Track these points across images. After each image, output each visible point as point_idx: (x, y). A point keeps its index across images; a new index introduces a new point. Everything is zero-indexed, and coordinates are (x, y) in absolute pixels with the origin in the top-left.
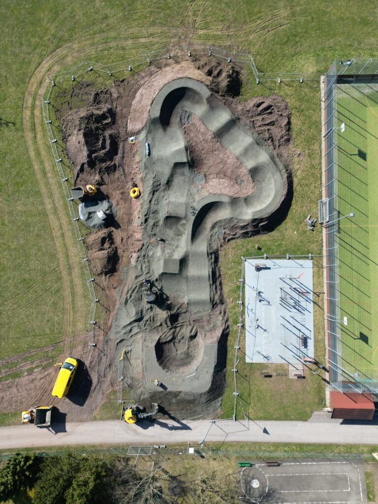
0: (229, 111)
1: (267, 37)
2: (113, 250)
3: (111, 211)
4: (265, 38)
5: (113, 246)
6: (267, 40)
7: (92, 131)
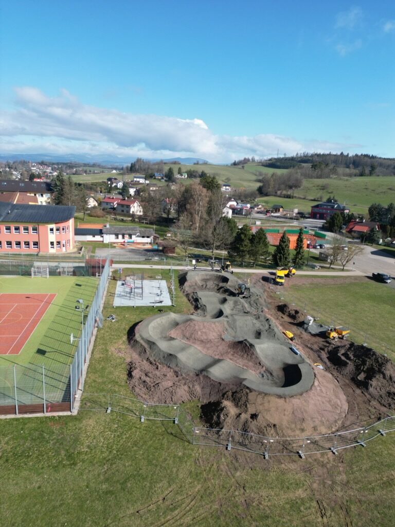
0: (212, 378)
1: (167, 489)
2: (286, 311)
3: (303, 328)
4: (170, 486)
5: (287, 314)
6: (165, 482)
7: (366, 357)
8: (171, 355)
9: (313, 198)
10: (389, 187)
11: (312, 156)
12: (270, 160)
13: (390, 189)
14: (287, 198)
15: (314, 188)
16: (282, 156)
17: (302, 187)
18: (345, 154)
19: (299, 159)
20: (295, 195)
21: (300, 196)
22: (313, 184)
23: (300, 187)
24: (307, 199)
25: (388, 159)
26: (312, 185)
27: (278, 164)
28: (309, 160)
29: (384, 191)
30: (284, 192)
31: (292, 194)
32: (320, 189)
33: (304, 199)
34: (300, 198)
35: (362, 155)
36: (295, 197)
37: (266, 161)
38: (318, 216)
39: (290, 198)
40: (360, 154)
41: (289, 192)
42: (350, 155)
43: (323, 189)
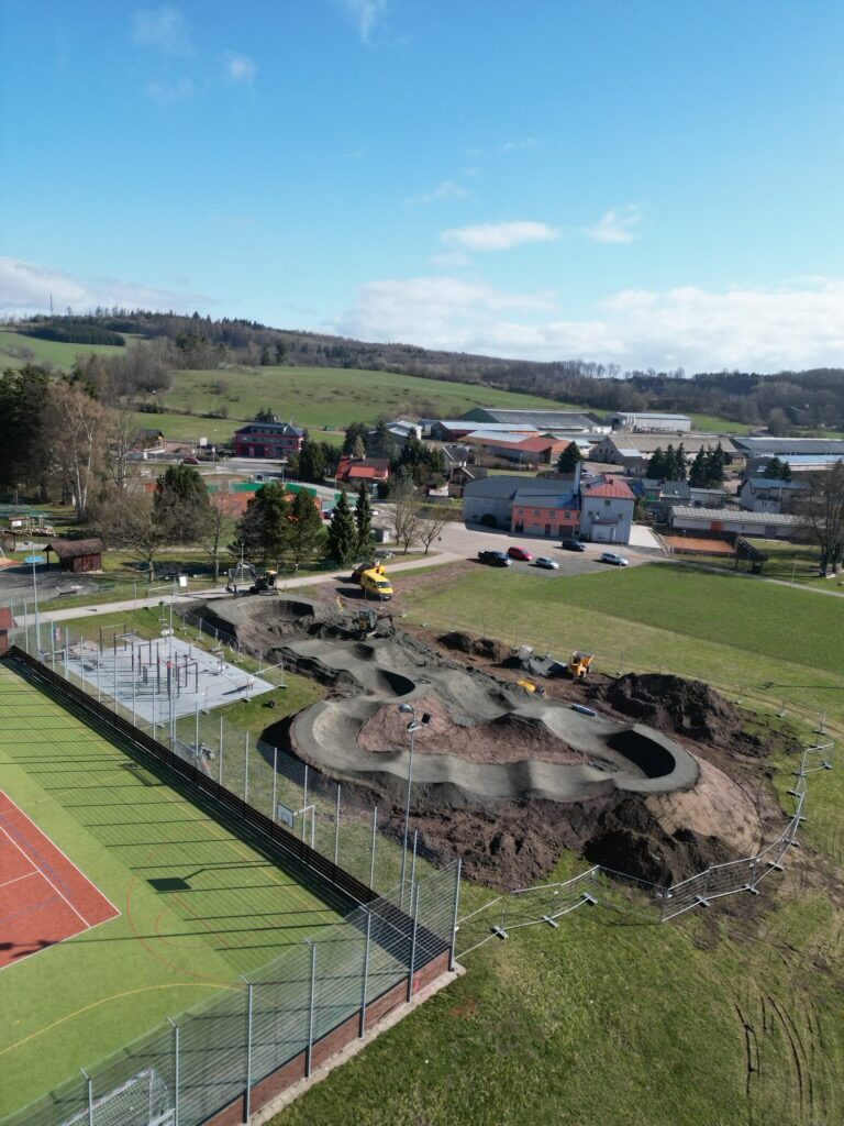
4: (726, 1003)
5: (472, 650)
8: (437, 785)
9: (206, 413)
10: (334, 389)
11: (133, 316)
12: (35, 320)
13: (336, 393)
14: (148, 412)
15: (196, 390)
16: (63, 314)
17: (171, 389)
18: (203, 316)
19: (107, 322)
20: (166, 406)
21: (177, 409)
22: (192, 380)
23: (167, 388)
24: (195, 415)
25: (285, 332)
26: (192, 384)
27: (62, 330)
28: (130, 325)
29: (328, 396)
30: (138, 399)
31: (158, 405)
32: (212, 393)
33: (187, 413)
34: (178, 413)
35: (236, 321)
36: (167, 410)
37: (24, 321)
38: (252, 450)
39: (155, 412)
40: (232, 319)
41: (150, 400)
42: (213, 320)
43: (218, 393)
